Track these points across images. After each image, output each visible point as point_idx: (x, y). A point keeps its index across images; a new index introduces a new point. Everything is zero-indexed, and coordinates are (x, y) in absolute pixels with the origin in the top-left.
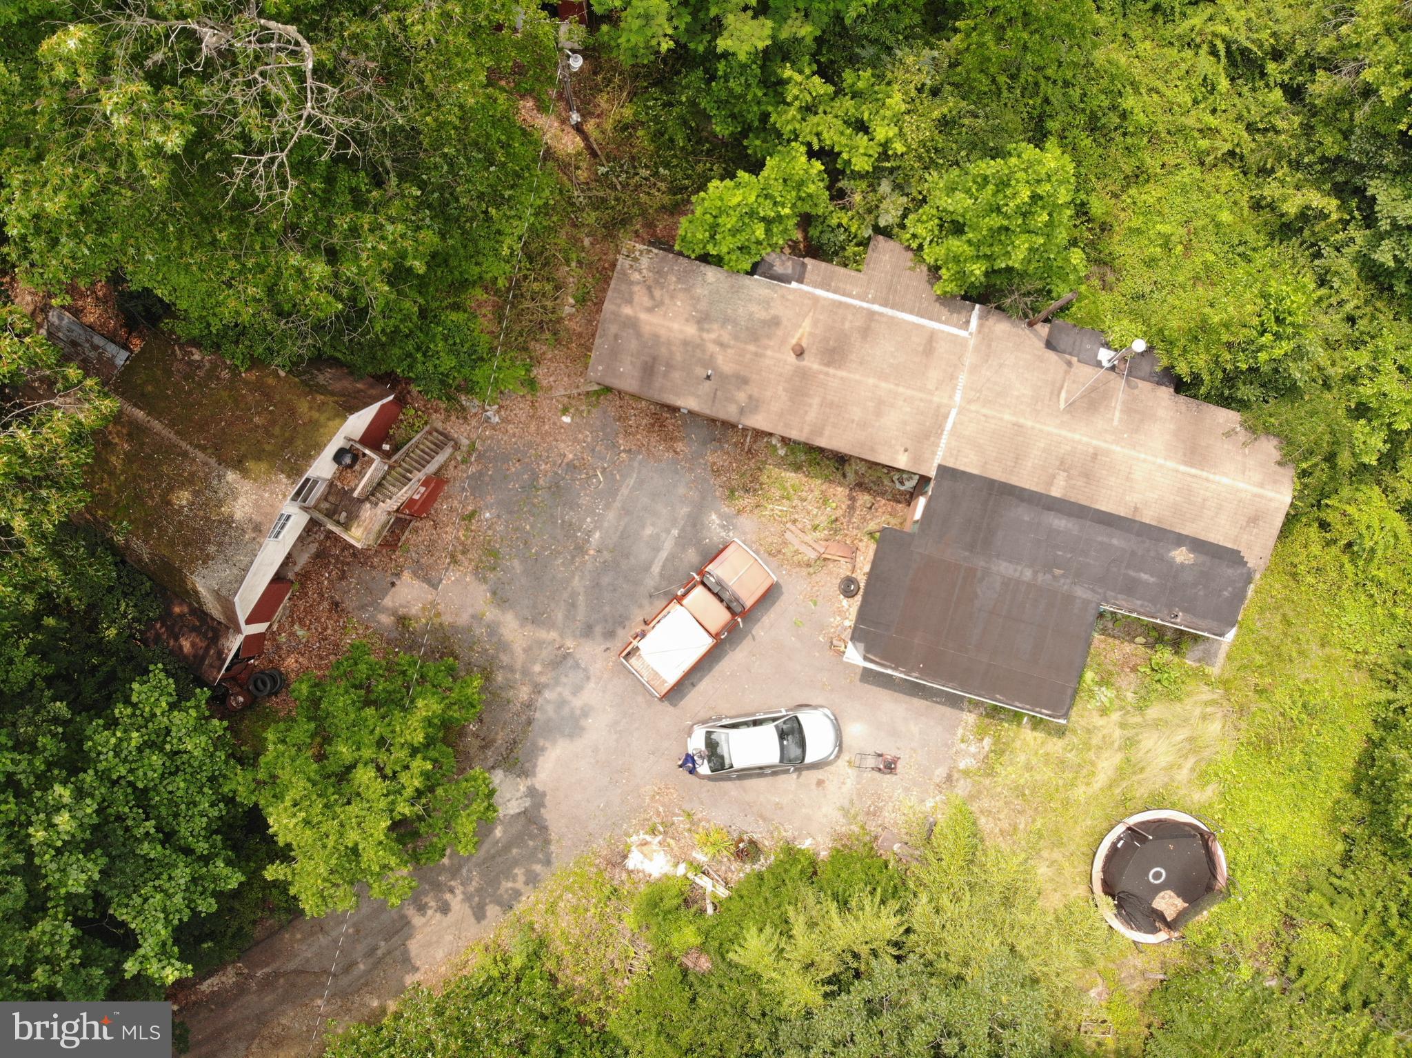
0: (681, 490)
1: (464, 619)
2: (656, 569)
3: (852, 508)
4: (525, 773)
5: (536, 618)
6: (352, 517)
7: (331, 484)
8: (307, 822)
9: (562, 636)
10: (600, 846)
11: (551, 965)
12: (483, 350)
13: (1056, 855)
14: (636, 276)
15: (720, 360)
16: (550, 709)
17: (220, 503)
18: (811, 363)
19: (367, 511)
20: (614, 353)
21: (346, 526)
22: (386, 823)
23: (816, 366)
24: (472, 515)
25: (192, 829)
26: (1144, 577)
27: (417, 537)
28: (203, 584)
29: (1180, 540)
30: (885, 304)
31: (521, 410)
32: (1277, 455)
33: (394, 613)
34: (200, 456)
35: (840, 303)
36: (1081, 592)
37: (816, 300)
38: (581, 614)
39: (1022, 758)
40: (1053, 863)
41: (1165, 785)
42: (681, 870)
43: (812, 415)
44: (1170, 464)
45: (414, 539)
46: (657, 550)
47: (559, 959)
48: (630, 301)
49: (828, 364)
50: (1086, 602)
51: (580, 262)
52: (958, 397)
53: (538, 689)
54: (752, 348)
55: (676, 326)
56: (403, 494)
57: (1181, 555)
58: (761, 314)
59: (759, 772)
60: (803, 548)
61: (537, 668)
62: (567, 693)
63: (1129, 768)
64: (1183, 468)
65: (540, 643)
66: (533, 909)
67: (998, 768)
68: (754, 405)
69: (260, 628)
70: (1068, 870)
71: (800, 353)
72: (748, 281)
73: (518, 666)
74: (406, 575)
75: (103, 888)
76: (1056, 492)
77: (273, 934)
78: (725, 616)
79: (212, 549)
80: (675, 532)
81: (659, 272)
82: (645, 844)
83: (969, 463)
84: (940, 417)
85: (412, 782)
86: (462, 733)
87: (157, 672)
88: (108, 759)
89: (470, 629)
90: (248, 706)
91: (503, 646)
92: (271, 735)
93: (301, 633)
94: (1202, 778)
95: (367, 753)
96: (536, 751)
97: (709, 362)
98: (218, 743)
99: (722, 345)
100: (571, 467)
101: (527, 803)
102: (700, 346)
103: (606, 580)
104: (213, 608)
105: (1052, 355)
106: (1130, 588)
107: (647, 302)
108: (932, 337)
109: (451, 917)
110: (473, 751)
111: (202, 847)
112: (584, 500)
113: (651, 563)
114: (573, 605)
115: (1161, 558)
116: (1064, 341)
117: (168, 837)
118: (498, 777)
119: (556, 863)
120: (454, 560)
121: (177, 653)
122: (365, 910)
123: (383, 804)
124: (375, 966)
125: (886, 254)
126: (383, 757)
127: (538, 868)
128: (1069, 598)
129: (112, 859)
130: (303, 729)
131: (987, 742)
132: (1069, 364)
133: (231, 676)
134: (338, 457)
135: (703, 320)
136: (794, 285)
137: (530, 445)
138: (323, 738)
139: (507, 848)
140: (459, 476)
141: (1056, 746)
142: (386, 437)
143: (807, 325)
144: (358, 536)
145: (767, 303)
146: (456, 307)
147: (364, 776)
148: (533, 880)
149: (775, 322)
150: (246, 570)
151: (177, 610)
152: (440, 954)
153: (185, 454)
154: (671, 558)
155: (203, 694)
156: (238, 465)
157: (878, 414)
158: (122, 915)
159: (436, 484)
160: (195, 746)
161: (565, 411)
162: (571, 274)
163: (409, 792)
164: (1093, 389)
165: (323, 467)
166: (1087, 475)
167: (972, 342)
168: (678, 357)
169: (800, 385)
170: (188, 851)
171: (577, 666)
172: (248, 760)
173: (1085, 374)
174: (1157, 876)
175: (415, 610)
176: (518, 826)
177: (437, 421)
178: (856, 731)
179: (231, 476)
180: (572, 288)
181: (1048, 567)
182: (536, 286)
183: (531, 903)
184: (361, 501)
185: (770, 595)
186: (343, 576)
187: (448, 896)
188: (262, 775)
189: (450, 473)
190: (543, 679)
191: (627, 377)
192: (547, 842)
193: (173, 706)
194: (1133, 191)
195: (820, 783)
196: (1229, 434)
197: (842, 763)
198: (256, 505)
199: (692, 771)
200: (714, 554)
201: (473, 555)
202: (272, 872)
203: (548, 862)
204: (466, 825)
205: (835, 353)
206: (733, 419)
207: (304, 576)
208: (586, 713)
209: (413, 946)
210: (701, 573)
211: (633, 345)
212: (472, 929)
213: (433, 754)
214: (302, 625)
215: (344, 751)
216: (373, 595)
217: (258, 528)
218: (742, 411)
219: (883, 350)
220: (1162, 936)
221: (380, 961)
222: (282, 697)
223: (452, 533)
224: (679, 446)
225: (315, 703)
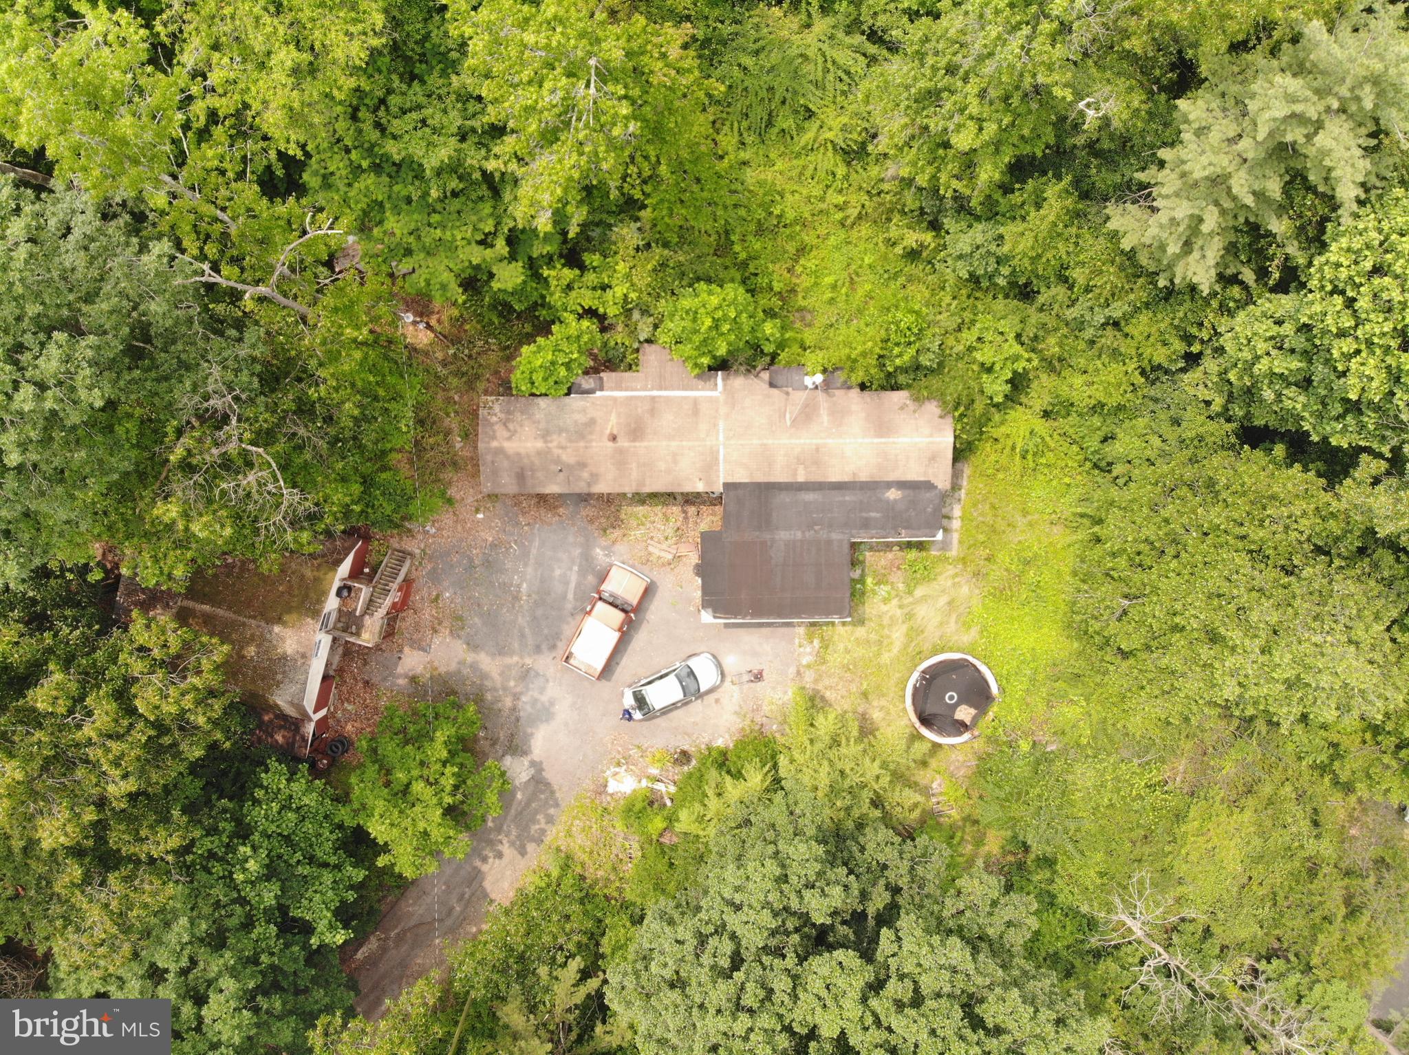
0: (571, 539)
1: (453, 667)
2: (570, 596)
3: (686, 518)
4: (525, 753)
5: (502, 651)
6: (360, 627)
7: (340, 610)
8: (392, 825)
9: (522, 657)
10: (588, 784)
11: (579, 870)
12: (409, 492)
13: (883, 702)
14: (494, 419)
15: (564, 458)
16: (528, 708)
17: (275, 648)
18: (623, 443)
19: (368, 620)
20: (495, 473)
21: (358, 634)
22: (439, 812)
23: (626, 444)
24: (438, 597)
25: (324, 851)
26: (873, 514)
27: (407, 622)
28: (281, 699)
29: (889, 485)
30: (660, 388)
31: (447, 519)
32: (938, 411)
33: (406, 676)
34: (253, 622)
35: (631, 398)
36: (835, 536)
37: (615, 399)
38: (530, 641)
39: (841, 647)
40: (882, 708)
41: (941, 638)
42: (644, 783)
43: (634, 475)
44: (868, 440)
45: (403, 625)
46: (567, 583)
47: (583, 865)
48: (494, 438)
49: (634, 440)
50: (841, 541)
51: (456, 412)
52: (721, 437)
53: (516, 697)
54: (582, 444)
55: (529, 445)
56: (388, 602)
57: (893, 494)
58: (581, 418)
59: (674, 707)
60: (663, 554)
61: (512, 683)
62: (536, 694)
63: (915, 632)
64: (876, 440)
65: (509, 667)
66: (557, 838)
67: (828, 658)
68: (595, 477)
69: (323, 712)
70: (893, 710)
71: (614, 438)
72: (567, 399)
73: (499, 685)
74: (407, 650)
75: (283, 901)
76: (801, 479)
77: (394, 905)
78: (621, 616)
79: (279, 677)
80: (576, 568)
81: (509, 412)
82: (616, 774)
83: (741, 477)
84: (714, 455)
85: (448, 782)
86: (476, 739)
87: (273, 764)
88: (263, 824)
89: (459, 672)
90: (330, 765)
91: (484, 676)
92: (353, 780)
93: (350, 707)
94: (967, 626)
95: (415, 773)
96: (527, 737)
97: (558, 461)
98: (322, 793)
99: (563, 448)
100: (493, 546)
101: (532, 771)
102: (549, 451)
103: (539, 612)
104: (291, 711)
105: (775, 391)
106: (866, 525)
107: (506, 434)
108: (696, 402)
109: (505, 860)
110: (487, 749)
111: (333, 860)
112: (509, 565)
113: (566, 593)
114: (523, 636)
115: (880, 500)
116: (780, 379)
117: (311, 860)
118: (508, 760)
119: (563, 804)
120: (435, 631)
121: (275, 747)
122: (448, 871)
123: (435, 800)
124: (466, 907)
125: (651, 356)
126: (426, 772)
127: (552, 811)
128: (829, 542)
129: (283, 882)
130: (372, 770)
131: (816, 643)
132: (787, 393)
133: (314, 750)
134: (339, 594)
135: (545, 435)
136: (598, 393)
137: (461, 540)
138: (386, 771)
139: (528, 804)
140: (421, 576)
141: (861, 632)
142: (364, 565)
143: (613, 419)
144: (368, 637)
145: (584, 410)
146: (384, 468)
147: (418, 787)
148: (550, 820)
149: (592, 422)
150: (305, 683)
151: (266, 718)
152: (506, 885)
153: (244, 624)
154: (578, 585)
155: (304, 767)
156: (279, 620)
157: (675, 462)
158: (297, 913)
159: (407, 585)
160: (310, 800)
161: (477, 511)
162: (452, 422)
163: (448, 789)
164: (806, 406)
165: (332, 603)
166: (817, 463)
167: (722, 398)
168: (537, 462)
169: (621, 459)
170: (326, 865)
171: (537, 674)
172: (343, 798)
173: (799, 397)
174: (951, 698)
175: (419, 670)
176: (531, 788)
177: (394, 543)
178: (731, 662)
179: (277, 629)
180: (456, 431)
181: (810, 527)
182: (431, 440)
183: (555, 835)
184: (362, 616)
185: (648, 592)
186: (365, 663)
187: (500, 847)
188: (356, 806)
189: (414, 575)
190: (518, 689)
191: (508, 484)
192: (553, 792)
193: (288, 780)
194: (802, 262)
195: (717, 701)
196: (903, 408)
197: (727, 683)
198: (299, 642)
199: (630, 718)
200: (603, 577)
201: (446, 623)
202: (381, 861)
203: (557, 805)
204: (491, 798)
205: (636, 431)
206: (585, 490)
207: (340, 671)
208: (552, 704)
209: (487, 885)
210: (599, 592)
211: (506, 464)
212: (522, 863)
213: (458, 760)
214: (348, 700)
215: (400, 776)
216: (389, 669)
217: (304, 656)
218: (589, 485)
219: (667, 420)
220: (966, 736)
221: (469, 901)
222: (351, 751)
223: (428, 613)
224: (561, 510)
225: (374, 751)
